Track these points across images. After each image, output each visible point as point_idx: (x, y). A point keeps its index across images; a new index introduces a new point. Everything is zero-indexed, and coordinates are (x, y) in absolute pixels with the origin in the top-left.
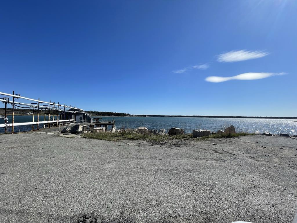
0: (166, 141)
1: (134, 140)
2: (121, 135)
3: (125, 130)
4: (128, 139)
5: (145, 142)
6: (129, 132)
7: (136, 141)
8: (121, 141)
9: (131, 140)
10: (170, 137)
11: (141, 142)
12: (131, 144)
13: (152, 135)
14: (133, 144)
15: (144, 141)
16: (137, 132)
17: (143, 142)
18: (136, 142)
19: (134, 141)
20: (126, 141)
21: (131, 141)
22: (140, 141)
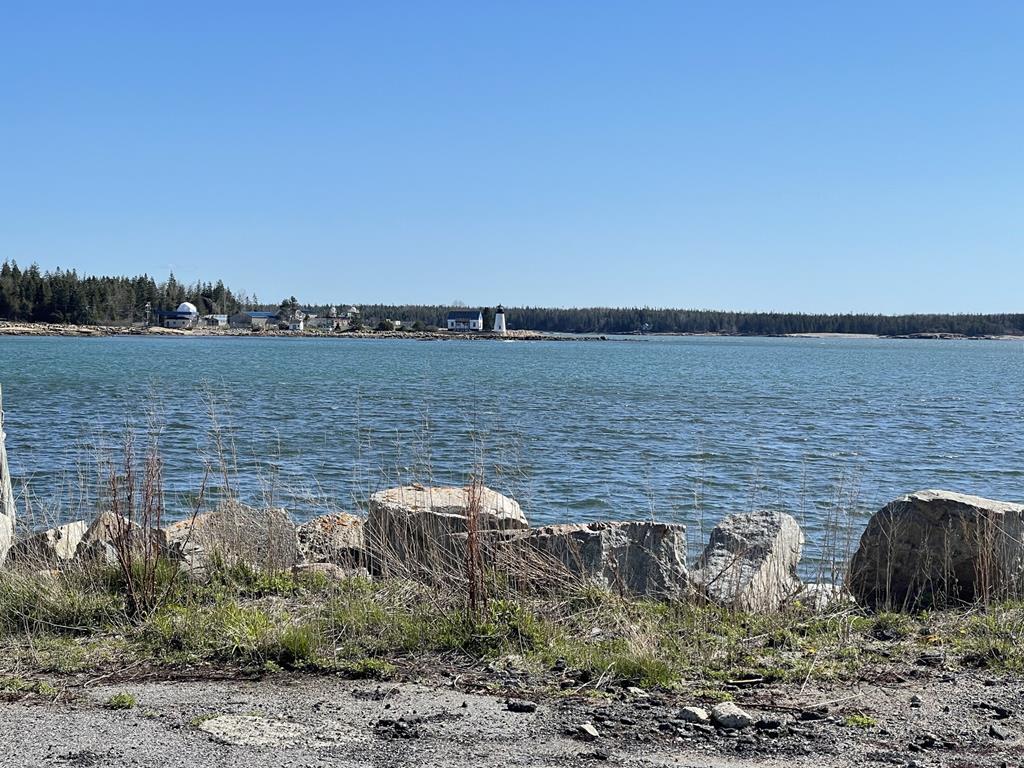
0: (811, 697)
1: (314, 670)
2: (100, 600)
3: (173, 532)
4: (219, 658)
5: (485, 708)
6: (230, 560)
7: (340, 696)
8: (106, 693)
9: (262, 675)
10: (880, 632)
11: (414, 700)
12: (271, 733)
13: (593, 602)
14: (292, 731)
15: (469, 687)
16: (352, 557)
17: (454, 700)
18: (352, 707)
19: (314, 691)
20: (189, 691)
21: (268, 696)
22: (409, 689)
